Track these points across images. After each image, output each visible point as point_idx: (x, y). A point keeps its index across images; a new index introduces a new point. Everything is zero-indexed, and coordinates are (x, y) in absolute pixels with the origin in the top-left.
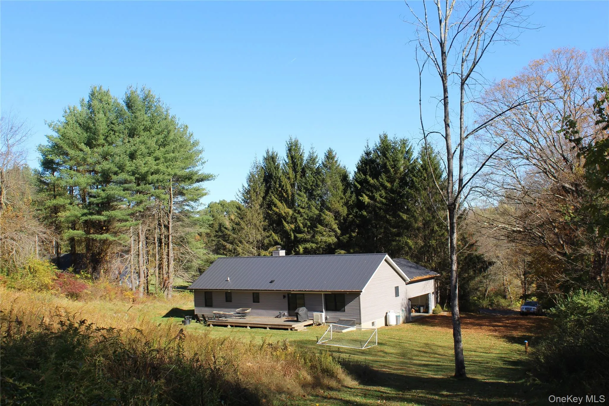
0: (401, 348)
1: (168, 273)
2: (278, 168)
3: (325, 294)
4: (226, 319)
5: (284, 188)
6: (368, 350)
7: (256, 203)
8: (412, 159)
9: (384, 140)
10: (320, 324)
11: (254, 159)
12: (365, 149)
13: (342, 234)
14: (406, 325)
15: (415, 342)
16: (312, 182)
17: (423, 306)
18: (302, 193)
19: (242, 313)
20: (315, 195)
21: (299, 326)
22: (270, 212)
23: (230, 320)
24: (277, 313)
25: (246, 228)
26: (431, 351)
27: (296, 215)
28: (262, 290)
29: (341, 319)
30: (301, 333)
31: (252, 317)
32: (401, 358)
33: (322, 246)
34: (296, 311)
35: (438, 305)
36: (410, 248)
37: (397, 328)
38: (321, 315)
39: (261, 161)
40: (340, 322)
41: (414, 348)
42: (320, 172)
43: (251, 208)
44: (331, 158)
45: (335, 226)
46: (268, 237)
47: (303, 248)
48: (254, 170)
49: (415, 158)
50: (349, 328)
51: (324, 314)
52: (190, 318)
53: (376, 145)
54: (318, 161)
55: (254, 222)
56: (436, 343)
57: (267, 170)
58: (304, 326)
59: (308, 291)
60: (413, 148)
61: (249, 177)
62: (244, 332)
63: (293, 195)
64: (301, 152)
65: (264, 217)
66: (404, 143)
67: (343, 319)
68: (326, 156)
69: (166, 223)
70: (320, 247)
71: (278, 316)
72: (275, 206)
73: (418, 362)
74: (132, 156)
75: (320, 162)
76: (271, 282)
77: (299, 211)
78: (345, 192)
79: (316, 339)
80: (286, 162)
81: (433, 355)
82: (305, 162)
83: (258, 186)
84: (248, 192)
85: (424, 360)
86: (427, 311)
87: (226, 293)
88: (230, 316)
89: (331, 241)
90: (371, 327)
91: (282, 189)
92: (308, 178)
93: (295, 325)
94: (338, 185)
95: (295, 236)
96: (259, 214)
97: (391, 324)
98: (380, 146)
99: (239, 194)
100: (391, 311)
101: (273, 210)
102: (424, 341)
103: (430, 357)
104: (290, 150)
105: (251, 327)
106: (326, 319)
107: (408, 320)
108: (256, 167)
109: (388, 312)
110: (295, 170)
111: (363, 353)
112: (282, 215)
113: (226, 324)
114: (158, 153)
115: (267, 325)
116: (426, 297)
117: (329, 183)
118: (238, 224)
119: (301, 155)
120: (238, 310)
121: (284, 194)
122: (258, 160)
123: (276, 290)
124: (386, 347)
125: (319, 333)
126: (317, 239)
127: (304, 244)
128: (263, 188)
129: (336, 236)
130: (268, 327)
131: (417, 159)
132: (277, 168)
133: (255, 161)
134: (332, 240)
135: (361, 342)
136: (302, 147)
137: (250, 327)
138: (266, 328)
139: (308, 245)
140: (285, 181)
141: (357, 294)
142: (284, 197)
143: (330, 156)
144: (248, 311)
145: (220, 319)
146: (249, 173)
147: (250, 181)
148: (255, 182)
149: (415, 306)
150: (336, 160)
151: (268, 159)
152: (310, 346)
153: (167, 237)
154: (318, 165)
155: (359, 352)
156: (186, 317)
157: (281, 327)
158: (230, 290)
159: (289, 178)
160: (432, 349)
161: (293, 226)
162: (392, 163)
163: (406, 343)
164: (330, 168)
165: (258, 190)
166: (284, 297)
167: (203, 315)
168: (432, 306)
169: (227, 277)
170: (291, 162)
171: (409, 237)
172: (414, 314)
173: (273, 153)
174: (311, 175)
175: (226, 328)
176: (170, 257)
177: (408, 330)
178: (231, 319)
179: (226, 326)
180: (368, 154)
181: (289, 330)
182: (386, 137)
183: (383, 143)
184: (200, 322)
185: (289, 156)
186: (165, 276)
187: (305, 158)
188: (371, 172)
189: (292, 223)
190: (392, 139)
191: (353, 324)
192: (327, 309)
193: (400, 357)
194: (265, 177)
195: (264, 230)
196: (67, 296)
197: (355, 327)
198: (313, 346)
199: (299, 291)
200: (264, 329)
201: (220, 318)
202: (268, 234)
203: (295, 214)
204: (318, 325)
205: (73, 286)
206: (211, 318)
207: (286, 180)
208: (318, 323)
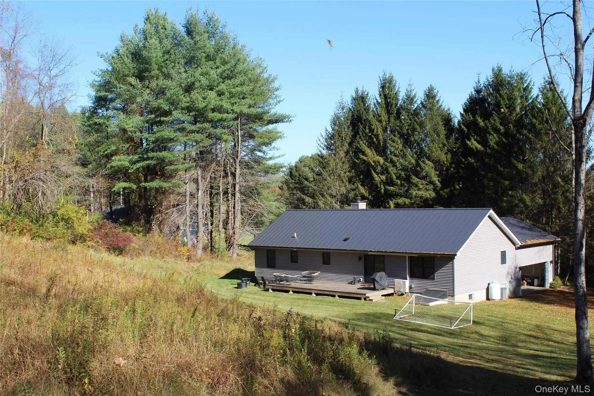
0: (502, 329)
1: (233, 228)
2: (369, 110)
3: (411, 257)
4: (288, 283)
5: (375, 132)
6: (458, 330)
7: (341, 151)
8: (531, 98)
9: (498, 73)
10: (402, 294)
11: (340, 98)
12: (475, 85)
13: (442, 188)
14: (513, 301)
15: (523, 322)
16: (408, 126)
17: (537, 278)
18: (396, 139)
19: (308, 277)
20: (411, 141)
21: (375, 296)
22: (357, 161)
23: (293, 284)
24: (351, 278)
25: (328, 178)
26: (545, 336)
27: (388, 164)
28: (333, 250)
29: (429, 289)
30: (377, 304)
31: (321, 282)
32: (502, 344)
33: (417, 202)
34: (372, 277)
35: (557, 278)
36: (526, 206)
37: (501, 304)
38: (405, 282)
39: (348, 102)
40: (428, 292)
41: (522, 331)
42: (419, 113)
43: (335, 155)
44: (432, 98)
45: (435, 179)
46: (353, 190)
47: (394, 204)
48: (340, 111)
49: (535, 96)
50: (438, 300)
51: (407, 282)
52: (248, 280)
53: (488, 80)
54: (415, 102)
55: (338, 171)
56: (552, 326)
57: (356, 112)
58: (382, 296)
59: (389, 252)
60: (532, 84)
61: (334, 119)
62: (308, 300)
63: (385, 141)
64: (397, 89)
65: (350, 167)
66: (521, 77)
67: (432, 289)
68: (426, 94)
69: (233, 170)
70: (414, 203)
71: (352, 282)
72: (364, 153)
73: (524, 351)
74: (189, 89)
75: (419, 102)
76: (345, 240)
77: (391, 159)
78: (448, 137)
79: (394, 313)
80: (377, 101)
81: (546, 342)
82: (400, 102)
83: (343, 130)
84: (331, 137)
85: (533, 348)
86: (542, 283)
87: (292, 252)
88: (295, 280)
89: (428, 196)
90: (467, 300)
91: (372, 134)
92: (403, 121)
93: (370, 294)
94: (439, 129)
95: (385, 190)
96: (343, 163)
97: (494, 298)
98: (492, 81)
99: (321, 139)
100: (495, 282)
101: (360, 159)
102: (534, 322)
103: (542, 344)
104: (383, 87)
105: (317, 294)
106: (410, 288)
107: (516, 294)
108: (342, 108)
109: (491, 283)
110: (389, 112)
111: (451, 334)
112: (371, 164)
113: (287, 289)
114: (223, 87)
115: (336, 292)
116: (542, 266)
117: (428, 127)
118: (319, 174)
119: (396, 94)
120: (304, 273)
121: (375, 139)
122: (344, 99)
123: (350, 250)
124: (483, 327)
125: (399, 305)
126: (411, 194)
127: (396, 200)
128: (350, 133)
129: (435, 190)
130: (337, 295)
131: (537, 97)
132: (367, 110)
133: (340, 101)
134: (430, 194)
135: (451, 319)
136: (397, 85)
137: (315, 294)
138: (334, 296)
139: (401, 201)
140: (375, 124)
141: (451, 258)
142: (374, 143)
143: (430, 95)
144: (316, 274)
145: (281, 283)
146: (333, 114)
147: (335, 124)
148: (340, 125)
149: (527, 277)
150: (437, 99)
151: (357, 99)
152: (385, 321)
153: (234, 186)
154: (416, 105)
155: (447, 332)
156: (243, 279)
157: (352, 295)
158: (296, 248)
159: (380, 121)
160: (546, 334)
161: (383, 177)
162: (507, 102)
163: (511, 324)
164: (430, 109)
165: (343, 135)
166: (360, 259)
167: (263, 278)
168: (550, 277)
169: (294, 233)
170: (384, 102)
171: (525, 191)
172: (525, 287)
173: (363, 93)
174: (407, 117)
175: (287, 294)
176: (236, 210)
177: (515, 307)
178: (295, 284)
179: (287, 292)
180: (478, 91)
181: (363, 299)
182: (500, 70)
183: (496, 78)
184: (259, 286)
185: (382, 95)
186: (231, 232)
187: (400, 98)
188: (481, 112)
189: (382, 174)
190: (508, 73)
191: (443, 296)
192: (412, 276)
193: (501, 342)
194: (352, 120)
195: (350, 181)
196: (109, 250)
197: (447, 299)
198: (388, 322)
199: (378, 252)
200: (331, 298)
201: (281, 281)
202: (353, 187)
203: (386, 163)
204: (400, 295)
205: (115, 238)
206: (272, 281)
207: (377, 123)
208: (400, 293)
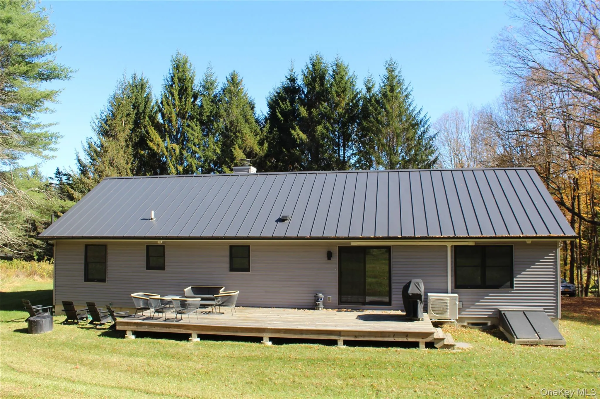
3: (456, 246)
9: (316, 63)
23: (187, 320)
24: (305, 296)
29: (502, 308)
38: (455, 299)
44: (236, 84)
54: (215, 87)
67: (508, 308)
68: (228, 81)
76: (282, 220)
84: (108, 122)
87: (149, 247)
101: (148, 147)
105: (276, 341)
106: (459, 309)
110: (183, 96)
113: (184, 331)
115: (339, 332)
121: (167, 126)
130: (336, 339)
141: (551, 245)
143: (233, 80)
151: (135, 86)
154: (215, 91)
156: (34, 309)
159: (173, 105)
164: (237, 95)
166: (329, 255)
173: (142, 80)
178: (193, 318)
179: (184, 337)
180: (292, 80)
192: (458, 286)
200: (327, 347)
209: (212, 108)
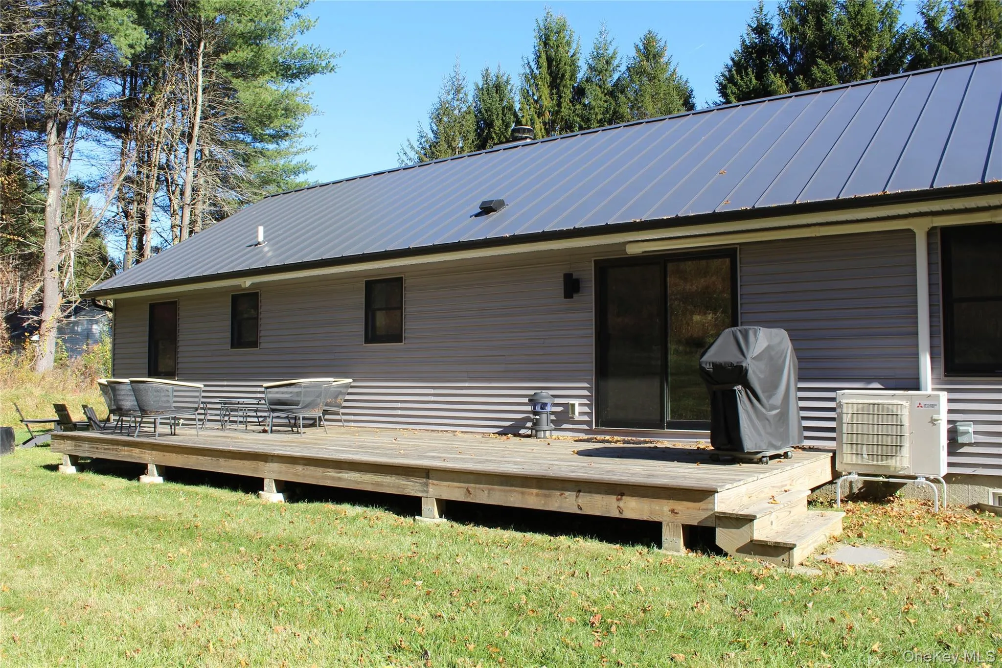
8: (898, 32)
28: (416, 253)
44: (654, 56)
54: (615, 68)
57: (484, 113)
64: (573, 49)
68: (639, 51)
71: (521, 424)
76: (484, 212)
82: (582, 71)
83: (457, 133)
84: (432, 148)
87: (237, 300)
104: (544, 43)
106: (952, 444)
108: (457, 90)
110: (557, 90)
115: (426, 473)
123: (514, 239)
130: (430, 496)
143: (649, 51)
147: (438, 124)
150: (665, 59)
151: (487, 89)
166: (572, 286)
170: (546, 71)
173: (498, 78)
174: (600, 95)
179: (138, 472)
180: (761, 30)
185: (543, 57)
192: (957, 365)
199: (698, 221)
209: (605, 105)
